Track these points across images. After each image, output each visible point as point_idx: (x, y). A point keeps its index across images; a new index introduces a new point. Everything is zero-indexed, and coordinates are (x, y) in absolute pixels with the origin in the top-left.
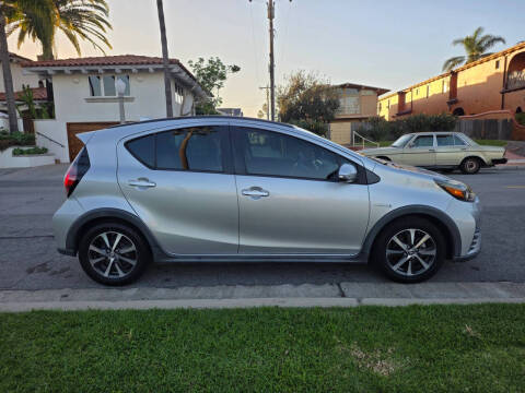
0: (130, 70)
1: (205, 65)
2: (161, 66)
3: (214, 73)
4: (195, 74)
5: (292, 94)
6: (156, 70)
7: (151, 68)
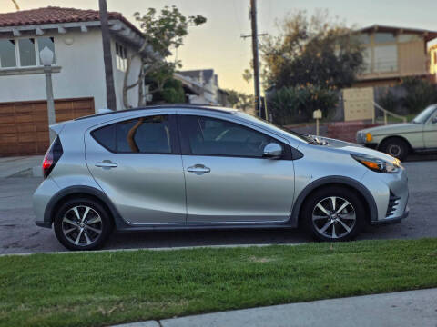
0: (56, 30)
1: (157, 16)
2: (98, 23)
3: (170, 28)
4: (143, 30)
5: (288, 48)
6: (90, 28)
7: (83, 26)
